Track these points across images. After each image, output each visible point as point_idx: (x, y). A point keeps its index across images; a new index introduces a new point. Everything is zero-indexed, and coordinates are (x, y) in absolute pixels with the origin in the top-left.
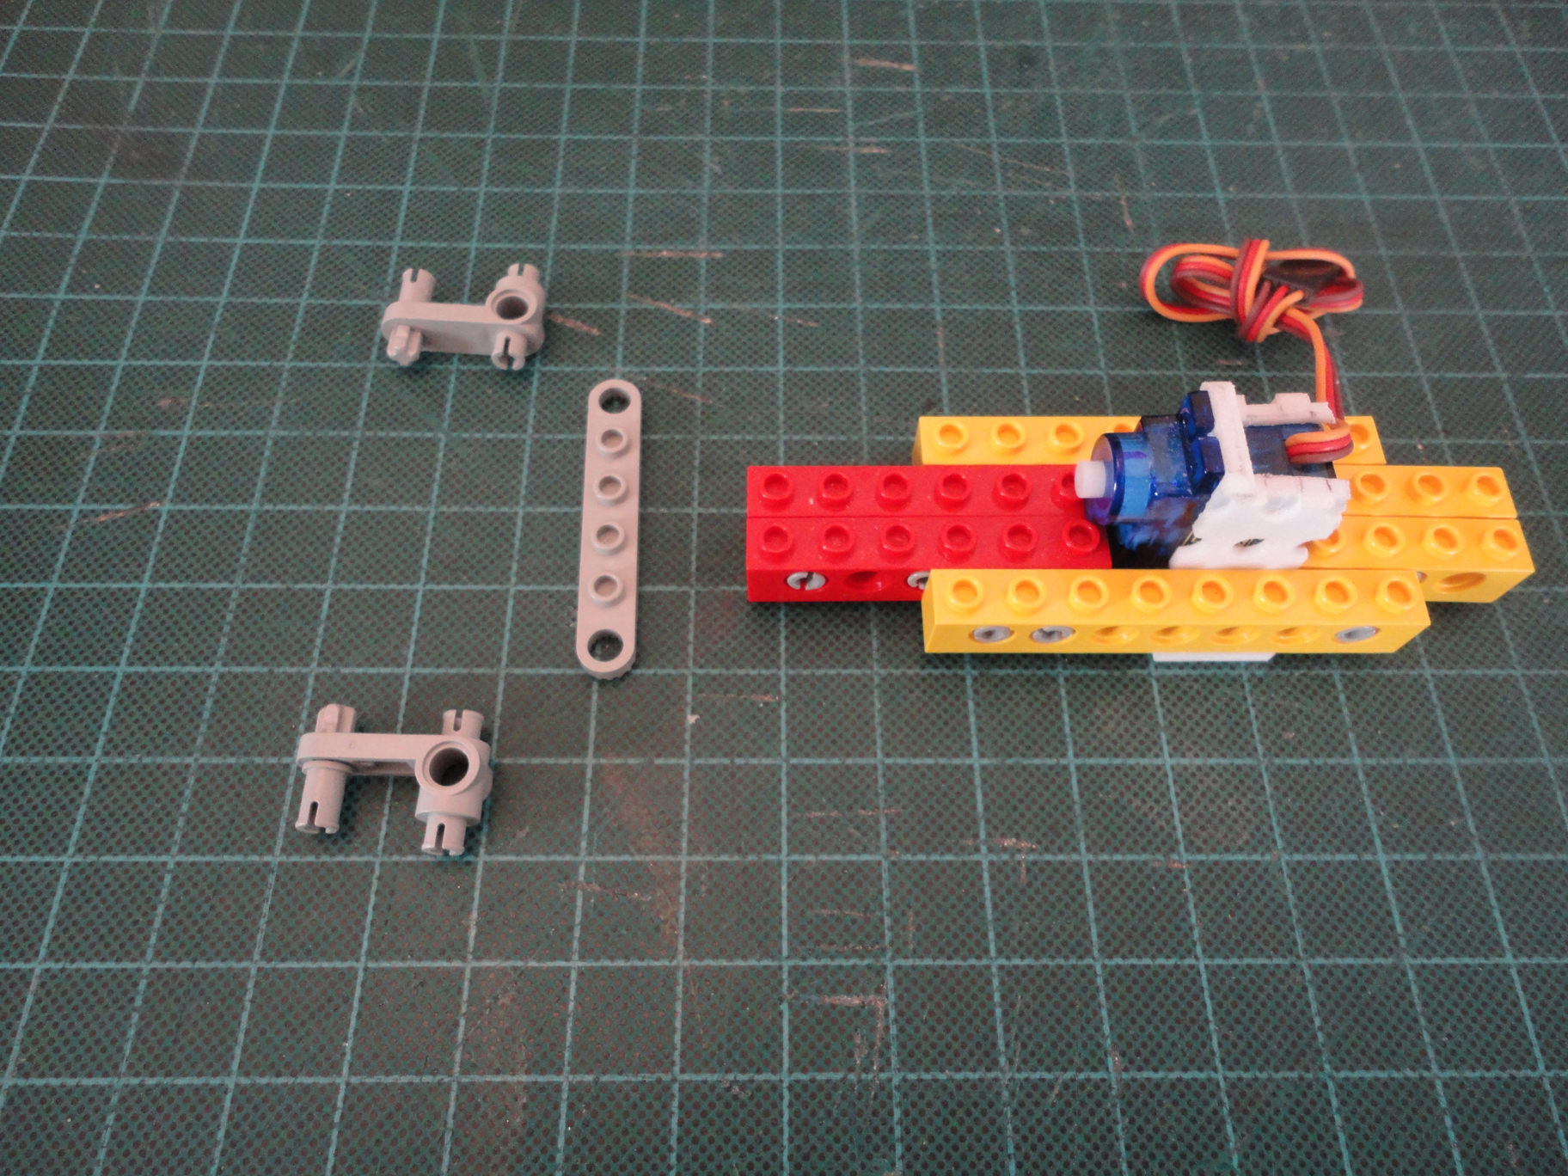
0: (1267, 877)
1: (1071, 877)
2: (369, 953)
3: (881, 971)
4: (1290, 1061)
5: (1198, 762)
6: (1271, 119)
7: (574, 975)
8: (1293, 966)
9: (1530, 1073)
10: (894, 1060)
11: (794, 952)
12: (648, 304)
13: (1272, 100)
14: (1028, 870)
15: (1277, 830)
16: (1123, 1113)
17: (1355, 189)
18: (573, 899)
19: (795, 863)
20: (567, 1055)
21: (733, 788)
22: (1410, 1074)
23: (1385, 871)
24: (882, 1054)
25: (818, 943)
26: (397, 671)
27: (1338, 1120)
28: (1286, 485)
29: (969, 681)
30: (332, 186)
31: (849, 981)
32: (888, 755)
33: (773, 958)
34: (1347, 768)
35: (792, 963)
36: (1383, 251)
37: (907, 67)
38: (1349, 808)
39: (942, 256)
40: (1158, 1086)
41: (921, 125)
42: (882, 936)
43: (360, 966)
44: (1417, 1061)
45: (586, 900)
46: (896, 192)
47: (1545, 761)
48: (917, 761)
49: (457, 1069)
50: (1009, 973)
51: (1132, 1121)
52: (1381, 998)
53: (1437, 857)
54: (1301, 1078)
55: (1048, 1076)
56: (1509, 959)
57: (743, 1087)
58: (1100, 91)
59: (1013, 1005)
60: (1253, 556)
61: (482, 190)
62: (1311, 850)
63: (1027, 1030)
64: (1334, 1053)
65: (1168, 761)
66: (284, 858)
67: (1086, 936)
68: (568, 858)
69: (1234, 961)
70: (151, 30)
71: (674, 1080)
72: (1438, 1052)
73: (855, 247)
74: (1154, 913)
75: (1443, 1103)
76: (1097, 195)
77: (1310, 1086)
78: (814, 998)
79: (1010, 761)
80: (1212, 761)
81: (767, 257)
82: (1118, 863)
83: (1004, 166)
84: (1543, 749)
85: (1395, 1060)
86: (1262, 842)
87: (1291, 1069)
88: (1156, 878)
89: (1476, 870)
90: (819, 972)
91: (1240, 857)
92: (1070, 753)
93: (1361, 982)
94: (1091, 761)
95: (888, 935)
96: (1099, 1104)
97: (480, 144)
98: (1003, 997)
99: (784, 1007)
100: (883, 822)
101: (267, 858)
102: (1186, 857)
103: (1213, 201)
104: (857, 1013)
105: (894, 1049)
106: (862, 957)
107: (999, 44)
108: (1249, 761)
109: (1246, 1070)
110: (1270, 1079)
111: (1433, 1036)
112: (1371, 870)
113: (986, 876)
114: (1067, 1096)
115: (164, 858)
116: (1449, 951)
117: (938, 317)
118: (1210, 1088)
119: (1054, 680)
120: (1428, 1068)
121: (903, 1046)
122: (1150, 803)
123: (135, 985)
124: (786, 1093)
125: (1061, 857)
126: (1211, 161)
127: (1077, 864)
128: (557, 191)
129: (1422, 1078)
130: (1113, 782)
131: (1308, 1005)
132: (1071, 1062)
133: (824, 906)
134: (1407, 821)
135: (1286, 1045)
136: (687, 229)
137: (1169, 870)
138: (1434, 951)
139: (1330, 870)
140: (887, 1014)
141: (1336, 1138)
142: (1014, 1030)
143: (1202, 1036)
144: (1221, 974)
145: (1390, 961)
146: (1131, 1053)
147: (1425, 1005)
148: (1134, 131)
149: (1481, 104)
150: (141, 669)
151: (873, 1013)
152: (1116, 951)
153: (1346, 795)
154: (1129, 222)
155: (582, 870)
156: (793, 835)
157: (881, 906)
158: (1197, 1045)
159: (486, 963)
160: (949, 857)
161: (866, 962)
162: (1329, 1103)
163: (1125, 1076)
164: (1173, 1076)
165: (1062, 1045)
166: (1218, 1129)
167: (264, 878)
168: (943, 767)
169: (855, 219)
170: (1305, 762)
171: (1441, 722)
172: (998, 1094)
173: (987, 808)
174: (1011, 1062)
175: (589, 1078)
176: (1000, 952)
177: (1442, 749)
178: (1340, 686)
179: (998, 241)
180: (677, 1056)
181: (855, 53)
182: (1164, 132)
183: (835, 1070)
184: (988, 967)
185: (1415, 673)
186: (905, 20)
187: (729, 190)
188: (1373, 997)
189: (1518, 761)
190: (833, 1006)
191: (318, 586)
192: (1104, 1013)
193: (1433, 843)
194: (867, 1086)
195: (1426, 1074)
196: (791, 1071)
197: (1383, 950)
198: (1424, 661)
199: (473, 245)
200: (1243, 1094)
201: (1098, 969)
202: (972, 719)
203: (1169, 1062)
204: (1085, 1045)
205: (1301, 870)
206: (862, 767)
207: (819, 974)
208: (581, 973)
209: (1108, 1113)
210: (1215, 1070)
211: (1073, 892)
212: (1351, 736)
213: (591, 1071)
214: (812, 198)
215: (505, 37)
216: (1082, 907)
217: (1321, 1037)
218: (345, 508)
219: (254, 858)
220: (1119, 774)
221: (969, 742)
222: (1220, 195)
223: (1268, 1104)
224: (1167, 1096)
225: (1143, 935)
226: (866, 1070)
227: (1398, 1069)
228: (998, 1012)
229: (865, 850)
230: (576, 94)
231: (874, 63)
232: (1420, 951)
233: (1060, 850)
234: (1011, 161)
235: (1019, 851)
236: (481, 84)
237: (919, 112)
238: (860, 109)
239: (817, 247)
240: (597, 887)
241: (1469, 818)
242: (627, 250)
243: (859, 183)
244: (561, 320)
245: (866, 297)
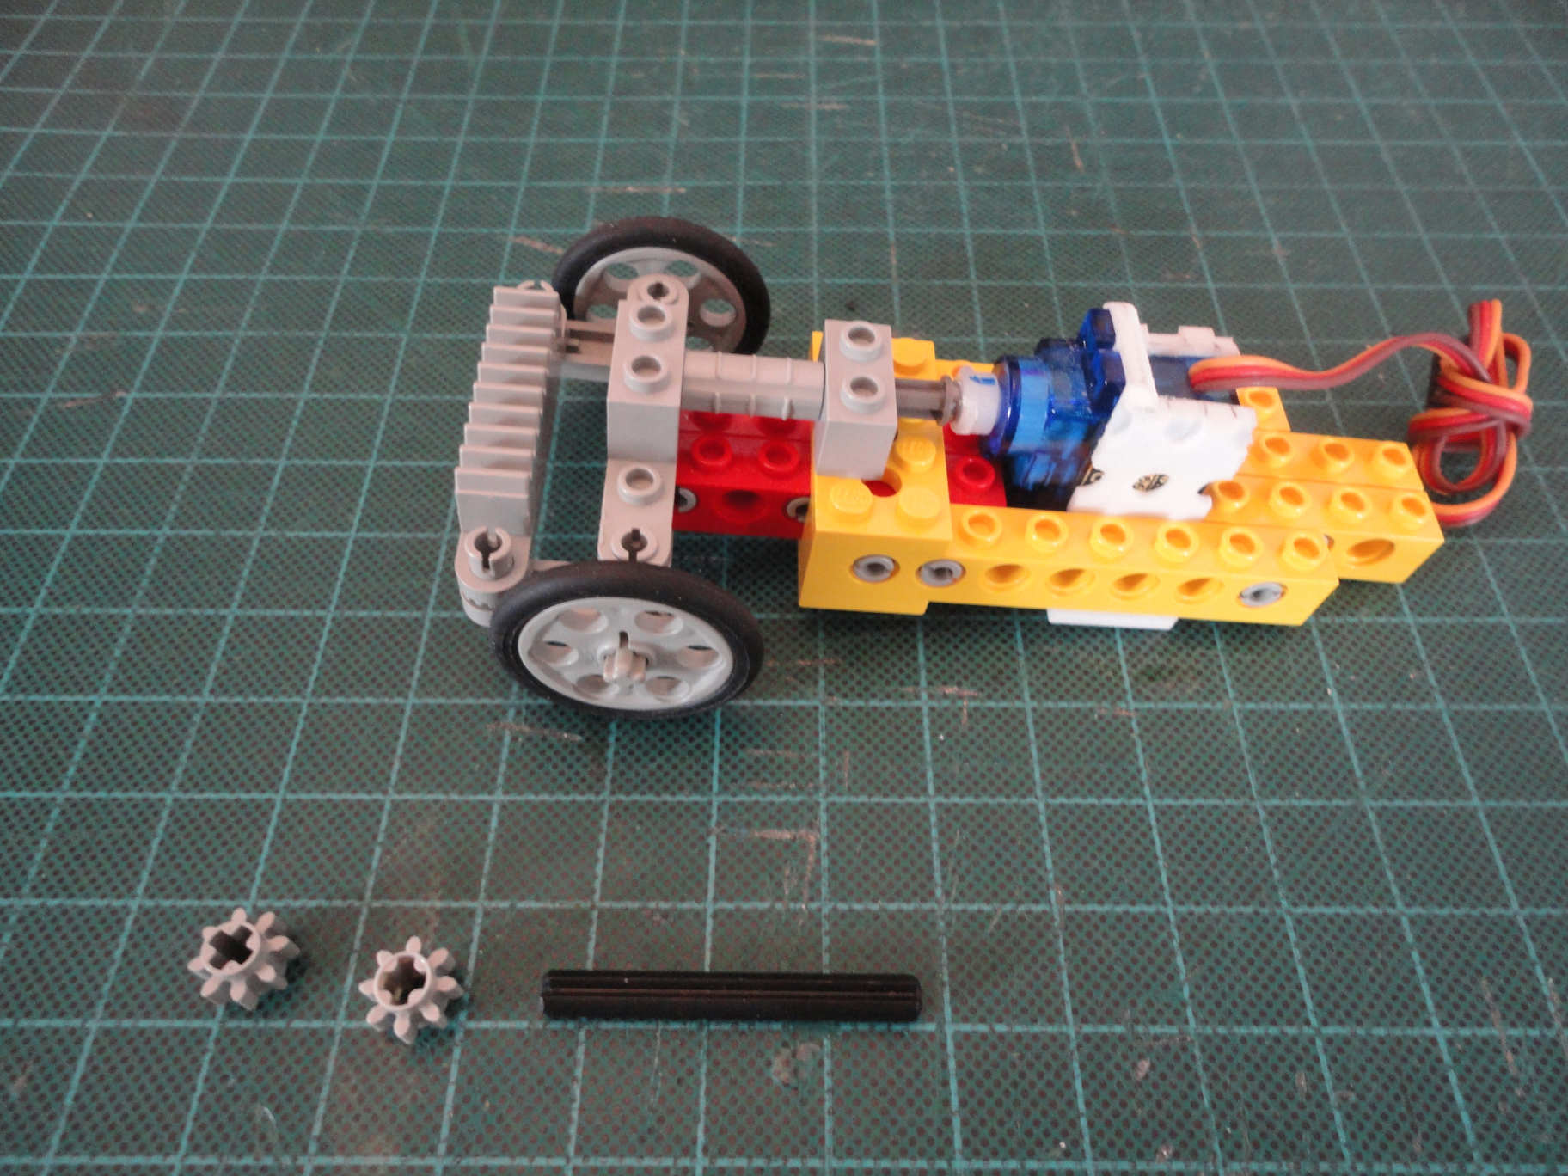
0: (1218, 724)
1: (1014, 723)
2: (289, 785)
3: (812, 808)
4: (1244, 896)
6: (1216, 81)
7: (496, 808)
8: (1246, 807)
9: (1503, 911)
10: (824, 890)
11: (724, 789)
13: (1218, 66)
14: (970, 716)
15: (1228, 682)
16: (1066, 944)
17: (1299, 137)
18: (500, 739)
20: (484, 882)
22: (1374, 910)
23: (1342, 719)
24: (811, 884)
25: (749, 781)
26: (341, 535)
27: (1297, 953)
30: (320, 137)
31: (780, 816)
33: (703, 794)
35: (722, 798)
36: (1327, 186)
37: (870, 42)
39: (895, 190)
40: (1103, 919)
41: (880, 88)
42: (817, 775)
43: (278, 798)
44: (1381, 898)
45: (514, 739)
46: (854, 139)
47: (1506, 620)
49: (368, 894)
50: (948, 810)
51: (1075, 952)
53: (1397, 707)
54: (1257, 913)
55: (986, 908)
56: (1475, 801)
57: (665, 915)
58: (1052, 59)
59: (951, 840)
61: (461, 139)
62: (1263, 699)
63: (965, 863)
64: (1291, 889)
66: (212, 699)
67: (1029, 776)
68: (498, 701)
69: (1185, 801)
70: (167, 19)
71: (593, 907)
72: (1402, 890)
73: (813, 183)
74: (1099, 756)
75: (1410, 938)
76: (1049, 142)
77: (1266, 921)
78: (744, 831)
81: (730, 192)
82: (1063, 710)
83: (959, 120)
84: (1504, 608)
85: (1356, 897)
86: (1213, 692)
87: (1245, 904)
88: (1102, 724)
89: (1438, 719)
90: (749, 806)
91: (1191, 705)
93: (1319, 822)
95: (823, 775)
96: (1040, 935)
97: (461, 104)
98: (941, 833)
99: (712, 841)
100: (822, 670)
101: (196, 699)
102: (1133, 705)
103: (1162, 147)
104: (787, 847)
105: (825, 880)
106: (794, 794)
107: (957, 24)
109: (1198, 904)
110: (1223, 914)
111: (1398, 875)
112: (1327, 718)
113: (926, 721)
114: (1006, 926)
115: (92, 698)
116: (1411, 794)
117: (892, 238)
118: (1160, 920)
120: (1393, 905)
121: (834, 877)
122: (1097, 655)
123: (48, 812)
124: (710, 921)
125: (1004, 704)
126: (1159, 114)
127: (1020, 710)
128: (532, 140)
129: (1386, 915)
131: (1263, 843)
132: (1011, 894)
133: (757, 746)
134: (1364, 674)
135: (1240, 881)
136: (653, 168)
137: (1116, 717)
138: (1396, 794)
139: (1283, 718)
140: (818, 847)
141: (1295, 971)
142: (952, 863)
143: (1150, 872)
144: (1171, 813)
145: (1349, 802)
146: (1074, 887)
147: (1388, 844)
148: (1084, 91)
149: (1419, 68)
150: (90, 532)
151: (804, 846)
152: (1060, 791)
153: (1300, 649)
154: (1079, 163)
155: (511, 713)
157: (816, 747)
158: (1145, 880)
159: (408, 796)
160: (888, 703)
161: (799, 798)
162: (1286, 937)
163: (1068, 908)
164: (1119, 909)
165: (1001, 879)
166: (1168, 961)
167: (189, 717)
169: (814, 160)
172: (934, 924)
173: (928, 659)
174: (947, 894)
175: (505, 905)
176: (938, 790)
177: (1399, 609)
179: (952, 177)
180: (597, 884)
181: (820, 31)
182: (1116, 92)
183: (762, 899)
184: (925, 805)
186: (868, 6)
187: (696, 139)
188: (1332, 837)
189: (1478, 620)
190: (763, 839)
191: (272, 462)
192: (1047, 848)
193: (1392, 693)
194: (795, 914)
195: (1390, 911)
196: (715, 900)
197: (1342, 792)
199: (448, 183)
200: (1194, 928)
201: (1041, 807)
203: (1115, 896)
204: (1025, 879)
205: (1254, 718)
207: (749, 809)
208: (504, 807)
209: (1050, 944)
210: (1165, 904)
211: (1016, 736)
213: (505, 898)
214: (774, 145)
215: (493, 21)
216: (1025, 749)
217: (1276, 874)
218: (305, 395)
219: (182, 699)
222: (1168, 141)
223: (1221, 936)
224: (1113, 928)
225: (1089, 777)
226: (795, 900)
227: (1360, 905)
228: (935, 847)
229: (802, 696)
230: (557, 66)
231: (839, 39)
232: (1380, 794)
233: (1003, 697)
234: (966, 115)
235: (961, 698)
236: (467, 57)
237: (879, 76)
238: (824, 74)
239: (777, 183)
240: (527, 729)
241: (1429, 671)
242: (594, 187)
243: (820, 131)
244: (527, 242)
245: (822, 222)
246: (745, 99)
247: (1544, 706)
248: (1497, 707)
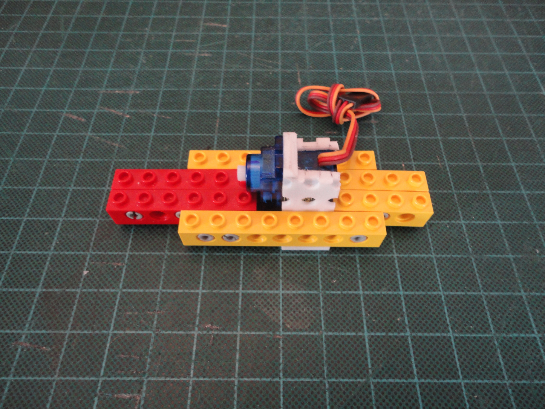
0: (316, 342)
1: (231, 341)
3: (141, 383)
5: (294, 292)
6: (360, 44)
7: (8, 384)
8: (321, 382)
11: (106, 374)
12: (106, 110)
13: (362, 37)
14: (214, 338)
15: (323, 322)
17: (390, 69)
18: (17, 350)
19: (115, 334)
21: (96, 302)
23: (367, 340)
25: (117, 370)
28: (314, 174)
29: (204, 258)
31: (127, 387)
32: (164, 288)
33: (96, 376)
34: (356, 295)
35: (104, 379)
36: (398, 92)
37: (225, 26)
38: (355, 312)
39: (224, 93)
41: (225, 46)
42: (145, 367)
45: (22, 350)
46: (211, 69)
47: (441, 293)
48: (176, 291)
50: (197, 384)
52: (358, 397)
53: (390, 334)
56: (416, 380)
58: (296, 34)
59: (196, 399)
60: (312, 206)
61: (52, 69)
62: (336, 330)
65: (281, 292)
67: (233, 368)
68: (19, 331)
73: (191, 89)
74: (264, 358)
76: (289, 71)
78: (110, 395)
79: (214, 291)
80: (300, 292)
81: (157, 93)
82: (253, 335)
83: (255, 61)
84: (440, 288)
86: (315, 326)
88: (268, 342)
89: (406, 340)
90: (114, 383)
91: (306, 333)
92: (241, 288)
93: (350, 389)
94: (249, 292)
95: (148, 367)
97: (55, 53)
98: (192, 395)
99: (96, 399)
100: (156, 316)
102: (282, 333)
103: (334, 73)
104: (127, 402)
106: (134, 376)
107: (261, 18)
108: (316, 292)
112: (361, 340)
113: (195, 340)
116: (390, 376)
117: (218, 115)
119: (239, 257)
122: (271, 309)
125: (229, 333)
126: (335, 59)
127: (235, 336)
128: (81, 69)
130: (257, 300)
131: (325, 400)
133: (123, 354)
134: (379, 319)
136: (127, 82)
137: (274, 339)
138: (384, 376)
139: (343, 340)
140: (140, 403)
144: (289, 386)
145: (364, 380)
147: (377, 401)
148: (307, 48)
149: (442, 39)
151: (134, 402)
152: (245, 375)
153: (354, 307)
154: (299, 81)
155: (24, 337)
156: (117, 322)
157: (147, 354)
160: (181, 332)
161: (136, 378)
168: (186, 293)
169: (193, 79)
170: (339, 292)
171: (399, 276)
173: (201, 311)
176: (195, 374)
177: (398, 288)
178: (358, 261)
179: (247, 87)
181: (205, 21)
182: (319, 49)
184: (188, 382)
185: (390, 256)
186: (227, 10)
187: (148, 69)
188: (355, 397)
189: (429, 293)
190: (118, 398)
192: (235, 402)
193: (389, 328)
197: (361, 375)
198: (394, 251)
199: (44, 89)
201: (236, 383)
202: (202, 273)
205: (331, 339)
206: (152, 293)
208: (12, 383)
211: (231, 348)
212: (360, 282)
214: (178, 72)
215: (75, 16)
216: (234, 354)
220: (260, 297)
221: (199, 283)
222: (336, 71)
228: (189, 402)
229: (146, 329)
230: (97, 35)
231: (212, 24)
232: (377, 376)
233: (229, 329)
234: (257, 59)
235: (212, 330)
236: (62, 32)
237: (226, 41)
238: (204, 40)
239: (176, 89)
240: (28, 344)
241: (406, 317)
242: (103, 90)
243: (197, 66)
244: (71, 116)
245: (191, 108)
246: (170, 51)
247: (451, 334)
248: (431, 334)
